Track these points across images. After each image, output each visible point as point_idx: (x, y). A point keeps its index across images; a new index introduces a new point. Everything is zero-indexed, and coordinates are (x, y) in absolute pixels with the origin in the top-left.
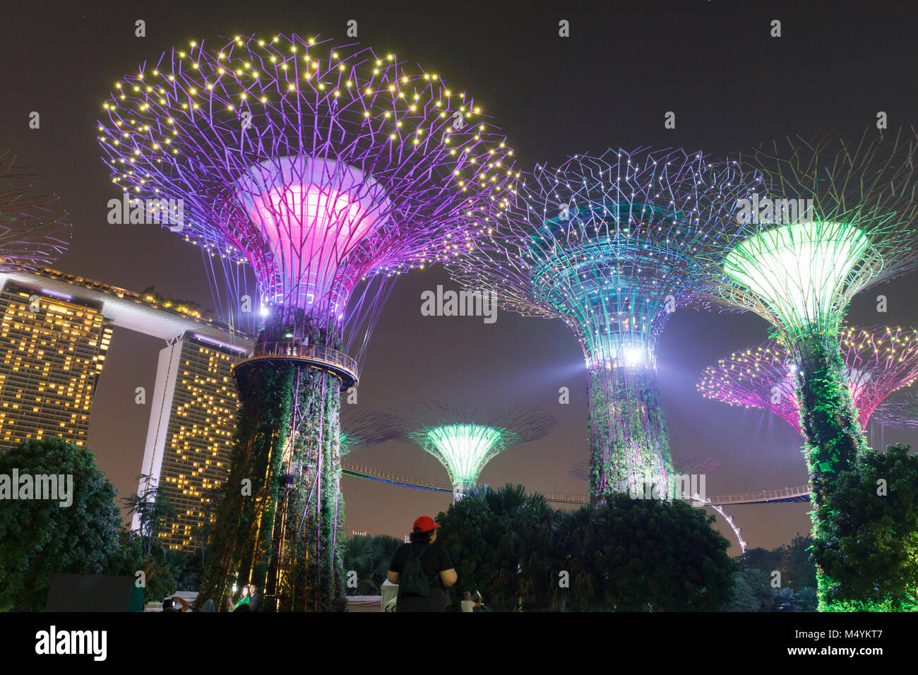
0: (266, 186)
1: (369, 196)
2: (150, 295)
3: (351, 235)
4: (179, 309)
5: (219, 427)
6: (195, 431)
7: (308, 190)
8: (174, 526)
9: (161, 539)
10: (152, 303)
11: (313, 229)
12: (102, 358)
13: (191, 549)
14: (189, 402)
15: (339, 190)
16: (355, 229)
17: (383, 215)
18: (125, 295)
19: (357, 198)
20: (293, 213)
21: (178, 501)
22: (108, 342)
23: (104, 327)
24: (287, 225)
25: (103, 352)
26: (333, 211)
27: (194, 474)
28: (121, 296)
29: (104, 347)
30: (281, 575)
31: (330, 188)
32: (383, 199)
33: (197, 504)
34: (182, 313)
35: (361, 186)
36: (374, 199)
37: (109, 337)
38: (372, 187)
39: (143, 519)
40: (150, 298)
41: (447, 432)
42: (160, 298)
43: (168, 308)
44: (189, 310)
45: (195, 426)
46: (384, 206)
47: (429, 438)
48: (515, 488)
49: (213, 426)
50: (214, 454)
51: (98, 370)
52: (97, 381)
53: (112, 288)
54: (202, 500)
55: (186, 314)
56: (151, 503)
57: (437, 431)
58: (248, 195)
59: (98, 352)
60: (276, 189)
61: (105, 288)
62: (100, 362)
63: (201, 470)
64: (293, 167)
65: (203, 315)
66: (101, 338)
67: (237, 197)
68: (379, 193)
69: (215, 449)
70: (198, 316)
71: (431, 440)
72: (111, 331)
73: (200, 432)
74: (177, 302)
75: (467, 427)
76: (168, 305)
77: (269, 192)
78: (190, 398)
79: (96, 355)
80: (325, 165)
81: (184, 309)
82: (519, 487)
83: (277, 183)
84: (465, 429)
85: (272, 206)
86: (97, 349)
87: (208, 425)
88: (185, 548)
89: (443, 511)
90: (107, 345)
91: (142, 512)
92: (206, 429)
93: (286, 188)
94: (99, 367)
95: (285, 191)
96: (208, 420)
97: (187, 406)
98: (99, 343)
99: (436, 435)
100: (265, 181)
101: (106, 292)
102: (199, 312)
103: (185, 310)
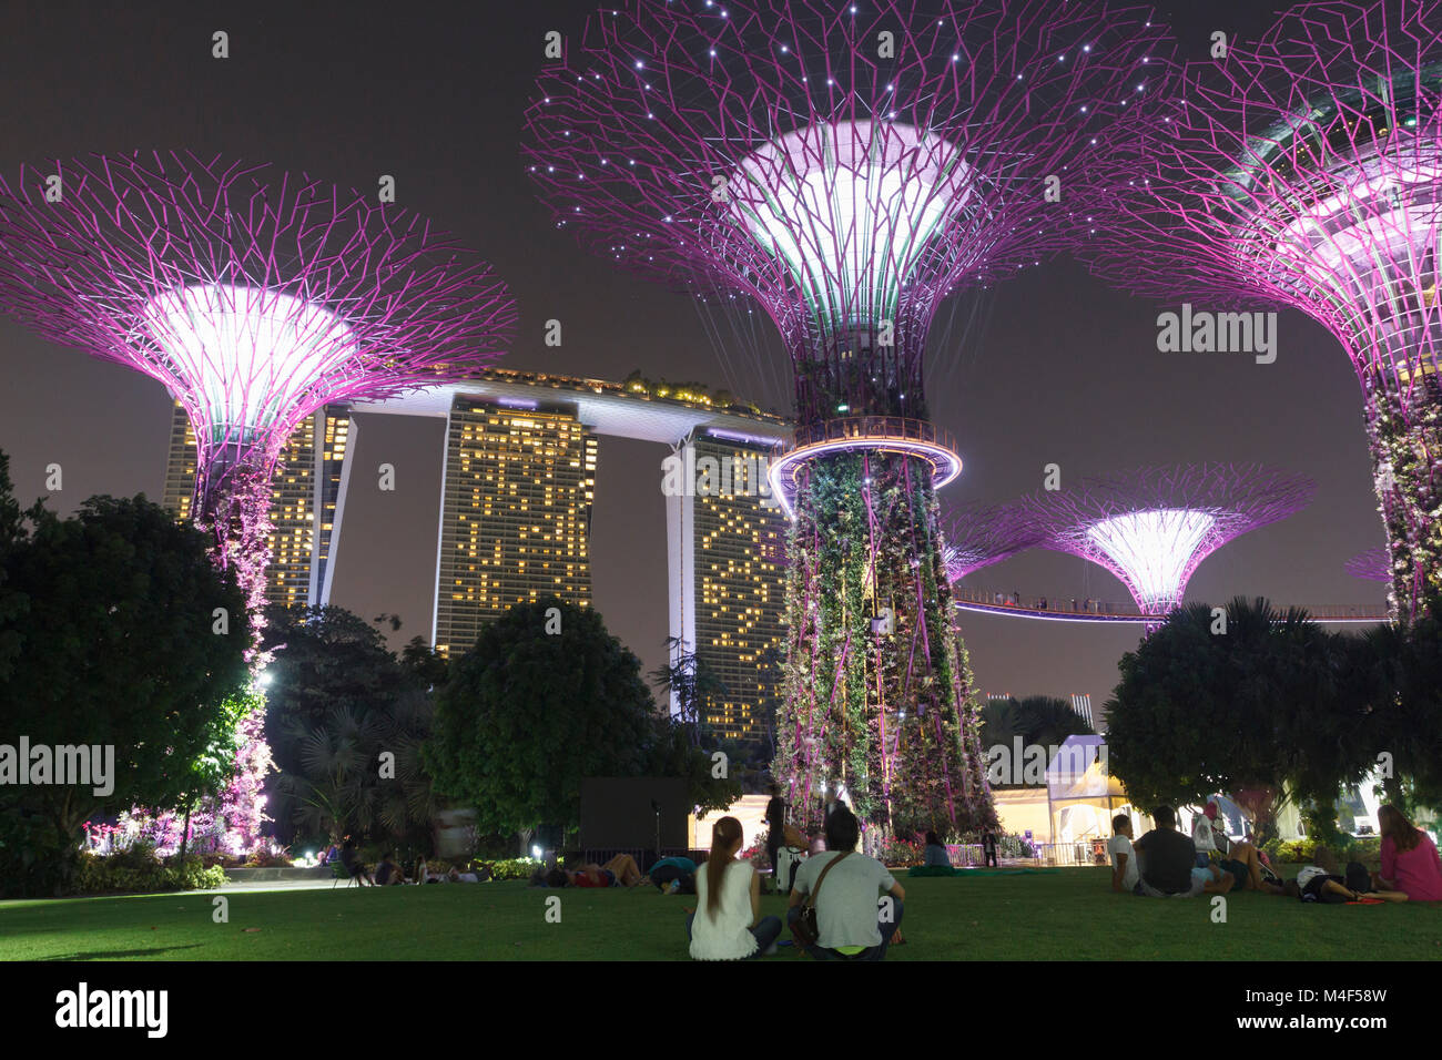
0: (770, 185)
1: (931, 163)
2: (637, 383)
3: (913, 234)
4: (680, 396)
5: (764, 560)
6: (731, 569)
7: (835, 175)
8: (726, 706)
9: (713, 726)
10: (642, 393)
11: (852, 236)
12: (590, 482)
13: (756, 736)
14: (717, 529)
15: (883, 166)
16: (918, 224)
17: (958, 192)
18: (604, 388)
19: (913, 173)
20: (819, 218)
21: (726, 671)
22: (593, 459)
23: (585, 438)
24: (812, 238)
25: (590, 474)
26: (879, 201)
27: (741, 630)
28: (599, 391)
29: (590, 467)
30: (887, 766)
31: (869, 165)
32: (956, 164)
33: (753, 673)
34: (684, 401)
35: (916, 151)
36: (941, 167)
37: (594, 451)
38: (933, 149)
39: (682, 699)
40: (637, 388)
41: (1119, 526)
42: (652, 386)
43: (665, 397)
44: (694, 394)
45: (731, 562)
46: (959, 175)
47: (1090, 539)
49: (756, 559)
50: (765, 599)
51: (589, 500)
52: (590, 517)
53: (586, 381)
54: (758, 666)
55: (690, 402)
56: (688, 676)
57: (1101, 525)
58: (746, 203)
59: (584, 475)
60: (785, 184)
61: (576, 384)
62: (589, 488)
63: (749, 624)
64: (806, 146)
65: (714, 399)
66: (584, 454)
67: (731, 212)
68: (948, 155)
69: (765, 593)
70: (708, 402)
71: (1093, 542)
72: (595, 443)
73: (740, 570)
74: (674, 387)
75: (1152, 514)
76: (663, 393)
77: (776, 193)
78: (717, 522)
79: (582, 479)
80: (855, 131)
81: (686, 395)
82: (1260, 601)
83: (786, 177)
84: (1149, 519)
85: (784, 214)
86: (581, 472)
87: (749, 558)
88: (747, 735)
89: (1130, 652)
90: (593, 463)
91: (679, 689)
92: (747, 565)
93: (800, 180)
94: (589, 495)
95: (800, 186)
96: (747, 552)
97: (714, 534)
98: (583, 463)
99: (1102, 532)
100: (767, 177)
101: (578, 388)
102: (709, 397)
103: (689, 397)
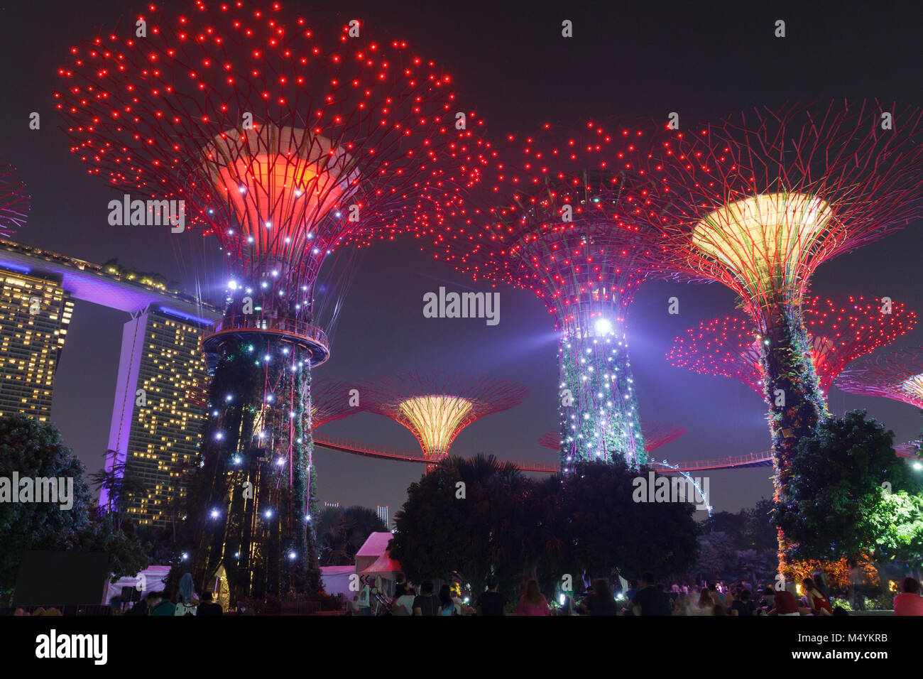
0: (232, 156)
1: (337, 166)
2: (113, 267)
3: (319, 206)
4: (143, 282)
5: (187, 401)
6: (162, 405)
7: (275, 160)
8: (143, 501)
9: (131, 514)
10: (115, 275)
11: (281, 200)
12: (64, 332)
13: (161, 523)
14: (156, 376)
15: (307, 160)
16: (324, 200)
17: (351, 186)
18: (86, 267)
19: (326, 169)
20: (261, 184)
21: (147, 476)
22: (69, 316)
23: (65, 300)
24: (254, 196)
25: (65, 326)
26: (301, 181)
27: (162, 448)
28: (82, 268)
29: (65, 321)
30: (254, 548)
31: (298, 158)
32: (353, 169)
33: (166, 478)
34: (146, 285)
35: (329, 156)
36: (343, 169)
37: (71, 310)
38: (340, 157)
39: (111, 495)
40: (112, 270)
41: (418, 403)
42: (124, 271)
43: (132, 280)
44: (154, 282)
45: (162, 400)
46: (353, 176)
47: (401, 409)
48: (486, 458)
49: (181, 399)
50: (183, 428)
51: (60, 345)
52: (59, 356)
53: (73, 260)
54: (171, 474)
55: (150, 286)
56: (119, 479)
57: (408, 402)
58: (214, 165)
59: (59, 326)
60: (242, 158)
61: (65, 261)
62: (61, 336)
63: (169, 444)
64: (259, 137)
65: (168, 288)
66: (62, 311)
67: (202, 168)
68: (349, 163)
69: (184, 423)
70: (163, 289)
71: (402, 412)
72: (72, 305)
73: (168, 406)
74: (141, 275)
75: (438, 398)
76: (131, 277)
77: (235, 162)
78: (157, 371)
79: (58, 329)
80: (292, 135)
81: (148, 281)
83: (243, 153)
84: (436, 401)
85: (238, 177)
86: (58, 323)
87: (176, 399)
88: (155, 522)
89: (414, 482)
90: (68, 319)
91: (110, 487)
92: (174, 403)
93: (252, 158)
94: (61, 341)
95: (252, 161)
96: (175, 394)
97: (153, 380)
98: (60, 317)
99: (408, 406)
100: (231, 151)
101: (66, 264)
102: (164, 284)
103: (150, 283)
